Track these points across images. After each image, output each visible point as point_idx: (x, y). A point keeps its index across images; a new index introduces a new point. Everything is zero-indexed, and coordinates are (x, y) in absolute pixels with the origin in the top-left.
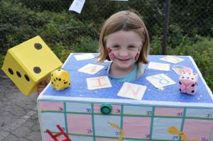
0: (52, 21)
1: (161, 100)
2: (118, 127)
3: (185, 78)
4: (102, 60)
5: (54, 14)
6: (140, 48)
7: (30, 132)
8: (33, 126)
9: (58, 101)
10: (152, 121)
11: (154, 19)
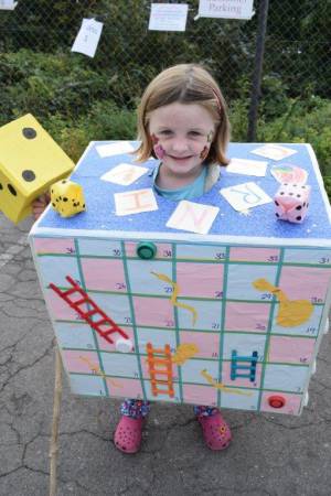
0: (37, 71)
1: (243, 233)
2: (168, 280)
3: (286, 195)
4: (145, 158)
5: (40, 55)
6: (211, 137)
7: (16, 283)
8: (20, 272)
9: (63, 238)
10: (226, 270)
11: (235, 65)
